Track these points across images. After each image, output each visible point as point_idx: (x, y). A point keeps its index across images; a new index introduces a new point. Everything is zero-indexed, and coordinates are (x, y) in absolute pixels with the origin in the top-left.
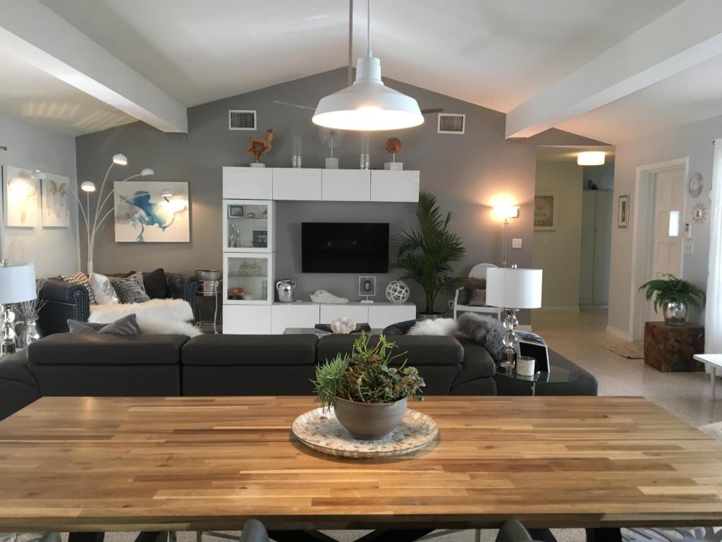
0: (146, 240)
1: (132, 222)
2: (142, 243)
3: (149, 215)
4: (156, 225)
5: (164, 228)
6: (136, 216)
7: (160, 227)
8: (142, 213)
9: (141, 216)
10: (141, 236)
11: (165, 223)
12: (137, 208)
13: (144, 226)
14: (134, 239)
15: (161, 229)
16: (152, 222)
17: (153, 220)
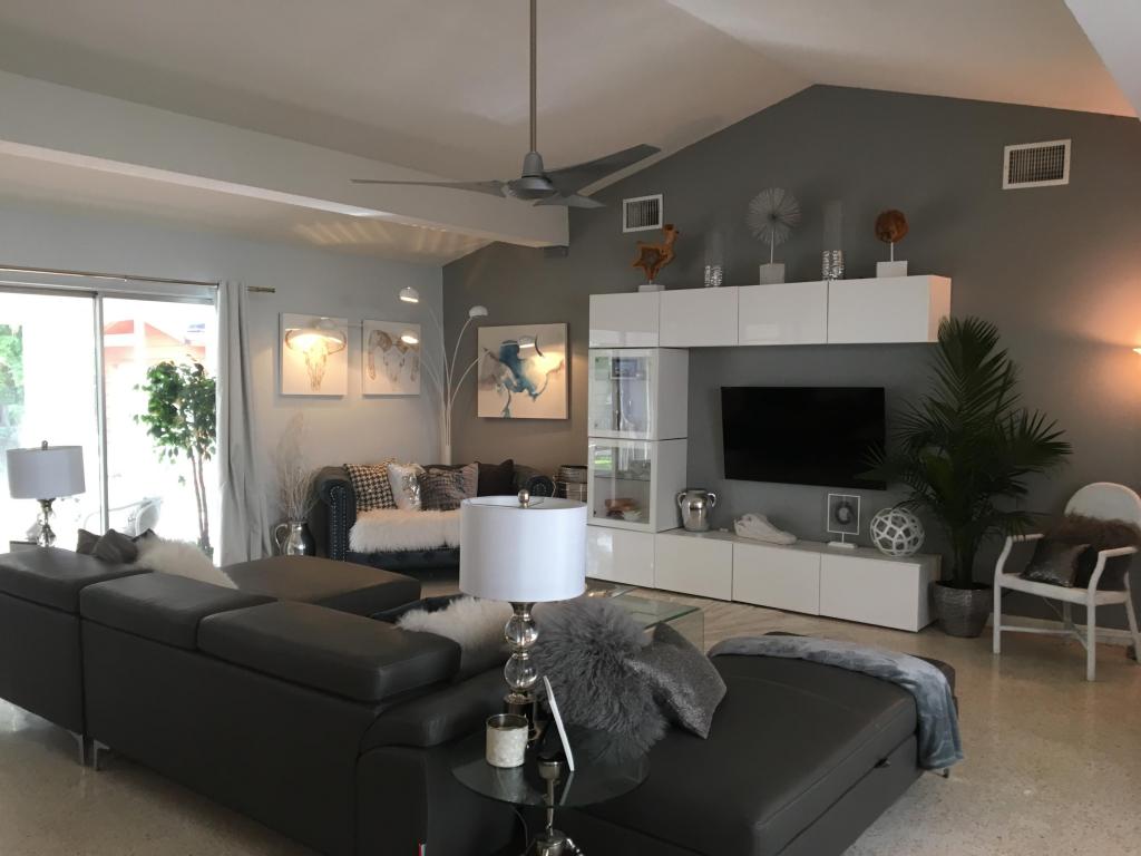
0: (513, 415)
1: (497, 388)
2: (507, 420)
3: (517, 376)
4: (526, 391)
5: (535, 396)
6: (503, 378)
7: (530, 394)
8: (509, 373)
9: (508, 379)
10: (507, 410)
11: (536, 388)
12: (503, 366)
13: (512, 392)
14: (499, 414)
15: (531, 398)
16: (520, 389)
17: (522, 385)
